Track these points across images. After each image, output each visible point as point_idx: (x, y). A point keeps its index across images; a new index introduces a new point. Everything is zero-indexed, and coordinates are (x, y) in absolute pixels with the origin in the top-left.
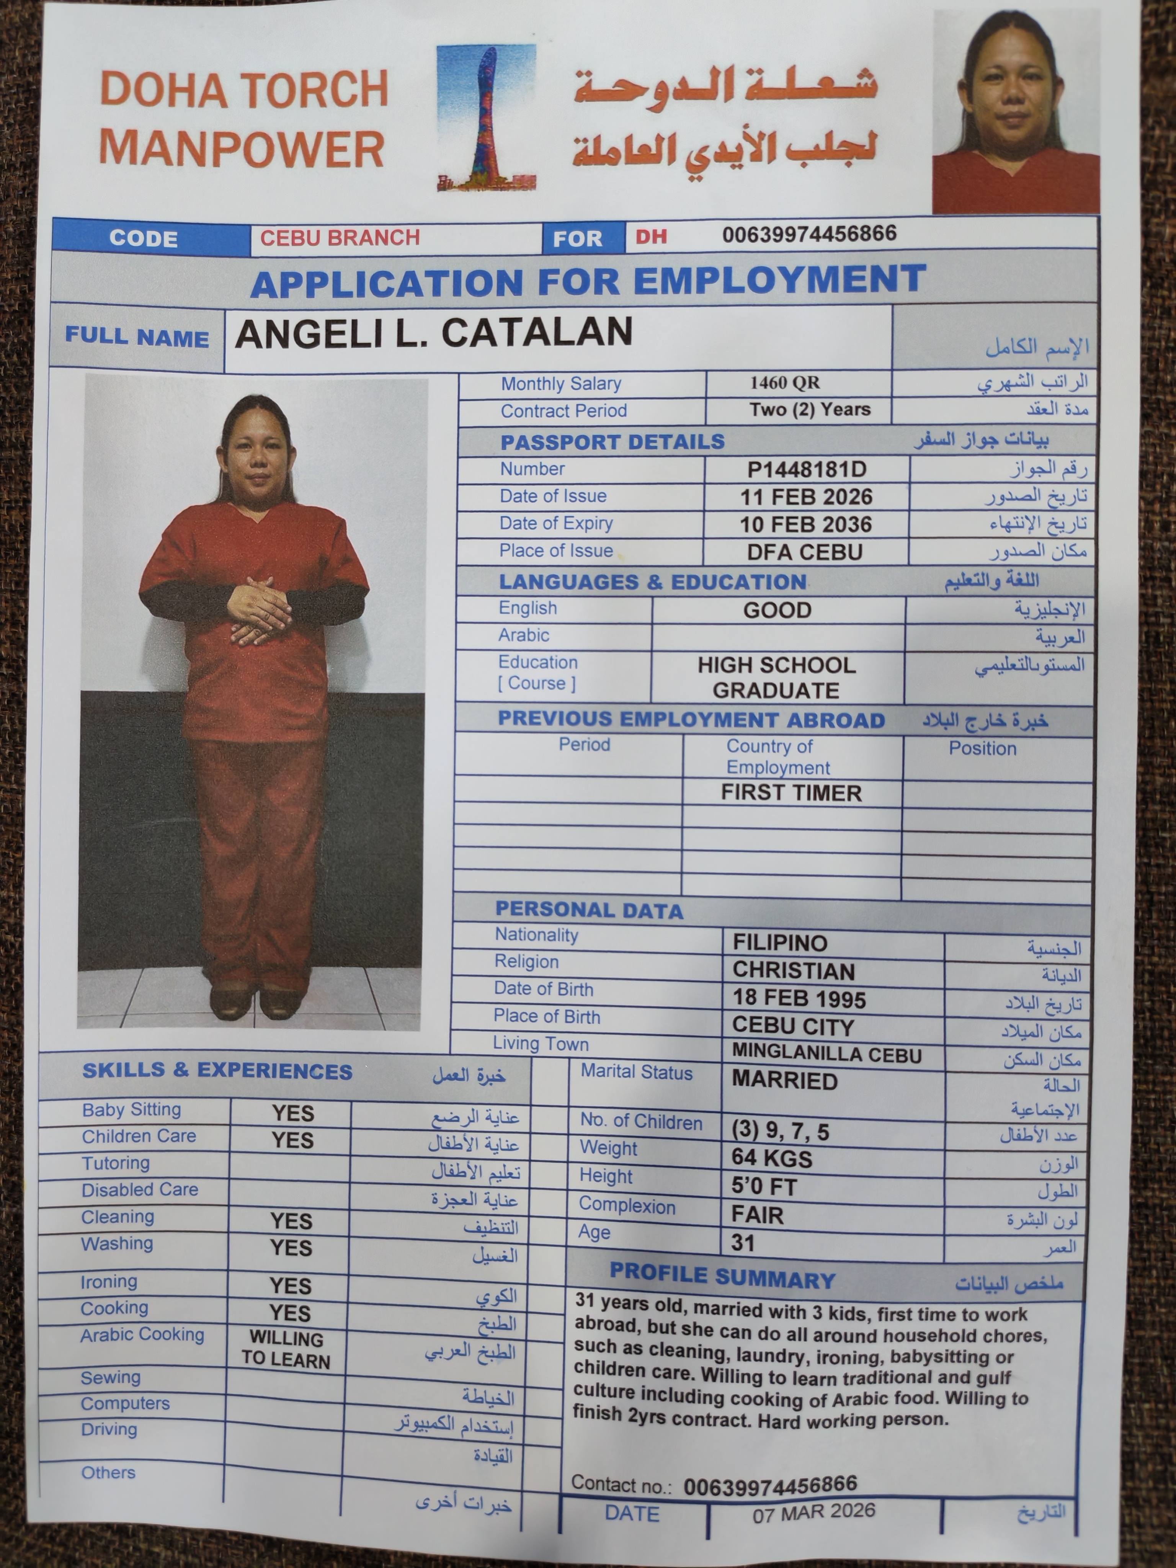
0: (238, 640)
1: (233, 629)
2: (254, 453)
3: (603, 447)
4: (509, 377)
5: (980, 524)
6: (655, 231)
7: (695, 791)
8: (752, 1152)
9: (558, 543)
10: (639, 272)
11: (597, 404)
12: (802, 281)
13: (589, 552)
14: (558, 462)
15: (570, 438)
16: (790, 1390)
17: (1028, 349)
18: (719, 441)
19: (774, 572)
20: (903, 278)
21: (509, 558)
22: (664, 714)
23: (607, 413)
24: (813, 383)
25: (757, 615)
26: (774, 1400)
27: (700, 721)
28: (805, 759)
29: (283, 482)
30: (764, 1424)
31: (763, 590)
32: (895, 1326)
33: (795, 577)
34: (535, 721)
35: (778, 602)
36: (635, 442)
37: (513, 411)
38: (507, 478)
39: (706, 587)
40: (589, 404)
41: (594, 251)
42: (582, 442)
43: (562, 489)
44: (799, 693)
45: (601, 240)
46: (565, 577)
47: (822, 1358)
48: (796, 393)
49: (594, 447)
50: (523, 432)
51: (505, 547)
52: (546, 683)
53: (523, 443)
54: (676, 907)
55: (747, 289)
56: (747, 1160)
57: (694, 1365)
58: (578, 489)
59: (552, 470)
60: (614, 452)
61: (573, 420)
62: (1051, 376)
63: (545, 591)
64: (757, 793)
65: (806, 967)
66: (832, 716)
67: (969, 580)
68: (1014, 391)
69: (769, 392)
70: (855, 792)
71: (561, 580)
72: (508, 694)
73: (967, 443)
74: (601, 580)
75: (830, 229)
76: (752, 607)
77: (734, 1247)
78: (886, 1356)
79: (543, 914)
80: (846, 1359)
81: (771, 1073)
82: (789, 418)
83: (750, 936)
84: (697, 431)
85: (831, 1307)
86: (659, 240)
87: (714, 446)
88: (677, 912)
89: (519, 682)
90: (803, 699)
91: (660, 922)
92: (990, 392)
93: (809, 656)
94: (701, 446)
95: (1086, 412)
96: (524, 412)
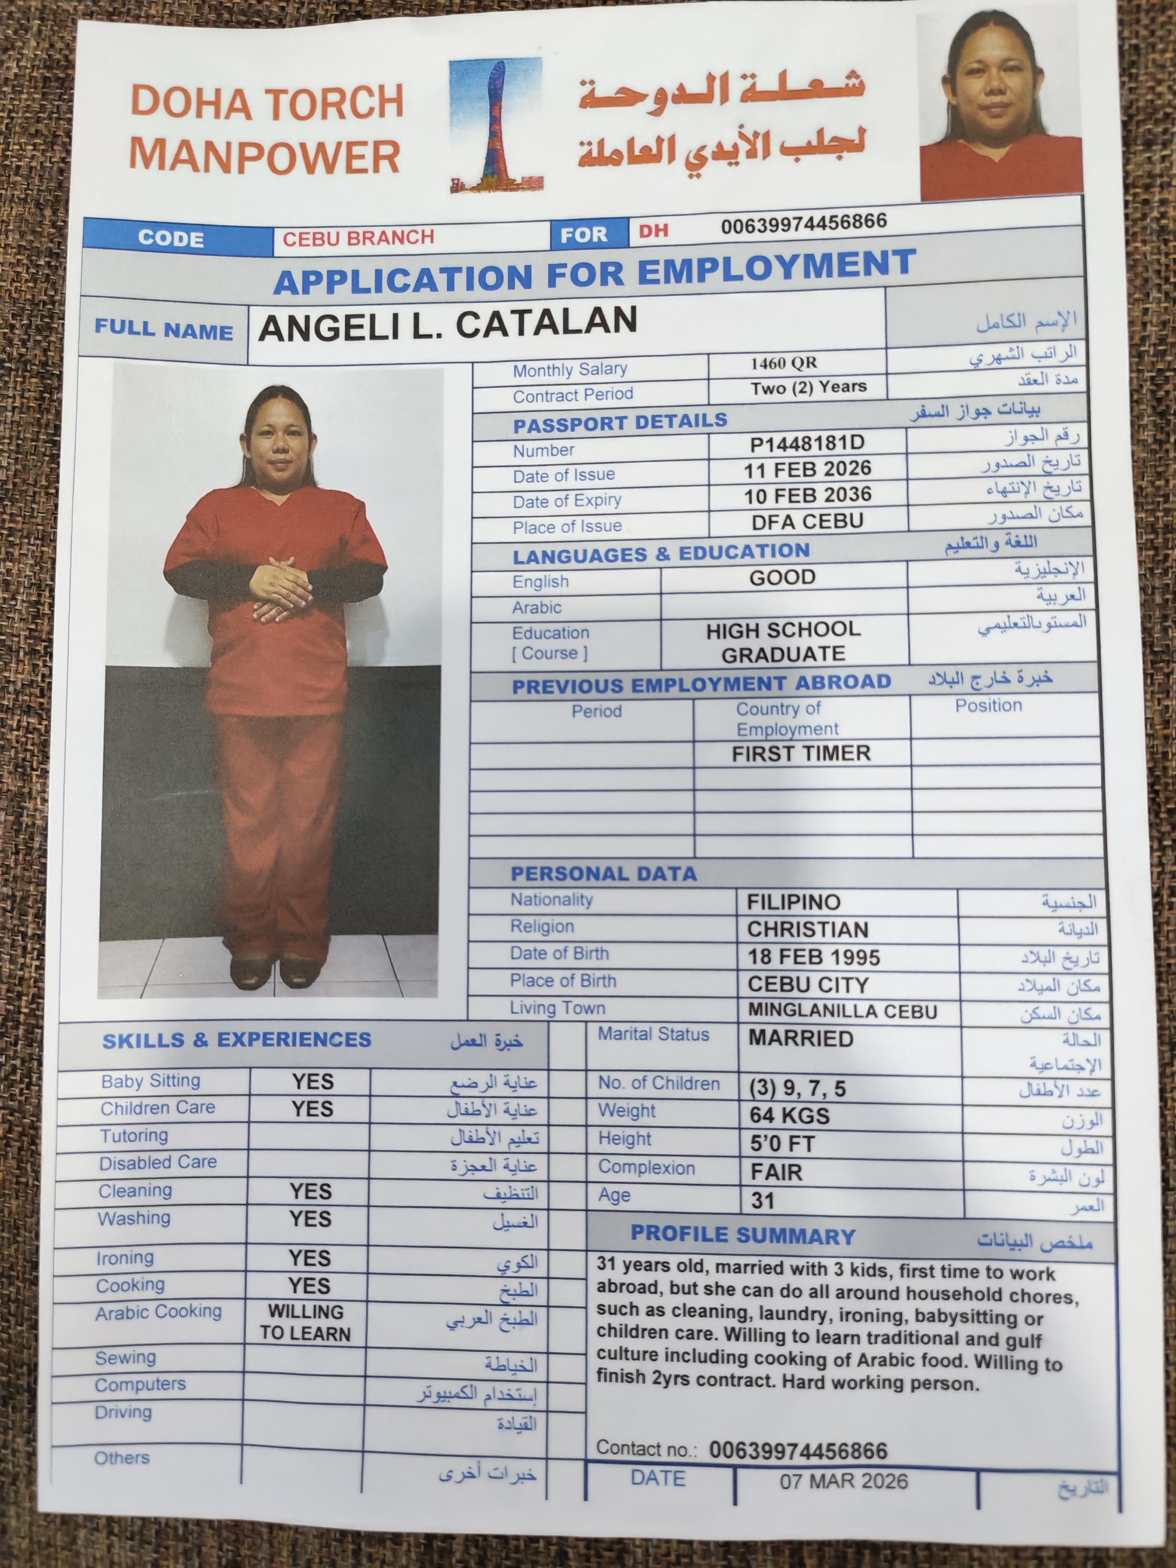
0: (260, 617)
1: (256, 607)
2: (276, 440)
3: (611, 428)
4: (520, 365)
5: (977, 490)
6: (657, 226)
7: (708, 755)
8: (770, 1110)
9: (569, 520)
10: (643, 264)
11: (604, 388)
12: (798, 268)
13: (599, 527)
14: (568, 443)
15: (580, 420)
16: (813, 1348)
17: (1017, 323)
18: (721, 419)
19: (778, 541)
20: (894, 262)
21: (521, 536)
22: (674, 681)
23: (614, 395)
24: (811, 363)
25: (763, 582)
26: (798, 1360)
27: (709, 686)
28: (813, 720)
29: (304, 466)
30: (789, 1384)
31: (768, 558)
32: (918, 1283)
33: (798, 546)
34: (549, 689)
35: (783, 569)
36: (642, 422)
37: (524, 396)
38: (520, 460)
39: (712, 557)
40: (596, 388)
41: (599, 246)
42: (591, 424)
43: (572, 469)
44: (806, 656)
45: (606, 235)
46: (576, 552)
47: (845, 1316)
48: (796, 373)
49: (603, 429)
50: (534, 416)
51: (518, 525)
52: (559, 654)
53: (534, 426)
54: (690, 869)
55: (746, 276)
56: (765, 1118)
57: (717, 1325)
58: (587, 469)
59: (563, 451)
60: (621, 433)
61: (582, 404)
62: (1040, 348)
63: (557, 565)
64: (767, 755)
65: (820, 926)
66: (839, 678)
67: (968, 544)
68: (1005, 363)
69: (769, 372)
70: (864, 751)
71: (572, 555)
72: (522, 665)
73: (961, 415)
74: (611, 554)
75: (823, 219)
76: (758, 575)
77: (754, 1206)
78: (909, 1315)
79: (558, 878)
80: (869, 1316)
81: (787, 1032)
82: (789, 396)
83: (763, 896)
84: (700, 411)
85: (852, 1264)
86: (661, 234)
87: (717, 424)
88: (690, 874)
89: (533, 653)
90: (810, 662)
91: (674, 884)
92: (981, 366)
93: (814, 621)
94: (705, 424)
95: (1075, 381)
96: (535, 398)
